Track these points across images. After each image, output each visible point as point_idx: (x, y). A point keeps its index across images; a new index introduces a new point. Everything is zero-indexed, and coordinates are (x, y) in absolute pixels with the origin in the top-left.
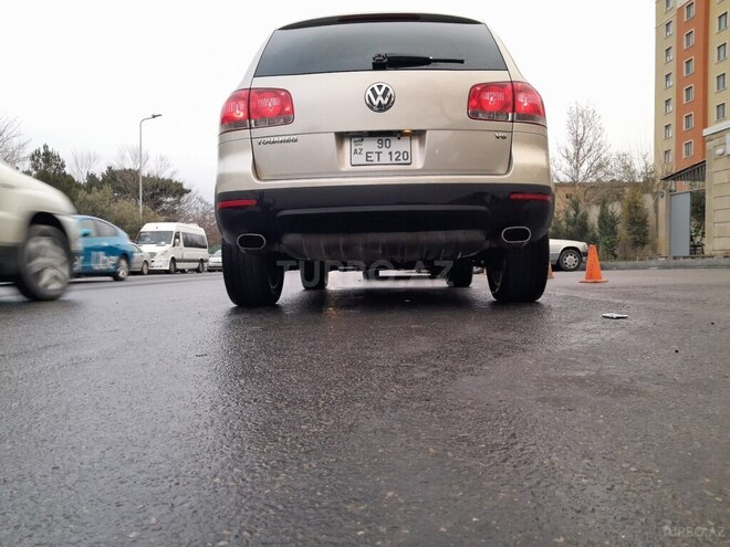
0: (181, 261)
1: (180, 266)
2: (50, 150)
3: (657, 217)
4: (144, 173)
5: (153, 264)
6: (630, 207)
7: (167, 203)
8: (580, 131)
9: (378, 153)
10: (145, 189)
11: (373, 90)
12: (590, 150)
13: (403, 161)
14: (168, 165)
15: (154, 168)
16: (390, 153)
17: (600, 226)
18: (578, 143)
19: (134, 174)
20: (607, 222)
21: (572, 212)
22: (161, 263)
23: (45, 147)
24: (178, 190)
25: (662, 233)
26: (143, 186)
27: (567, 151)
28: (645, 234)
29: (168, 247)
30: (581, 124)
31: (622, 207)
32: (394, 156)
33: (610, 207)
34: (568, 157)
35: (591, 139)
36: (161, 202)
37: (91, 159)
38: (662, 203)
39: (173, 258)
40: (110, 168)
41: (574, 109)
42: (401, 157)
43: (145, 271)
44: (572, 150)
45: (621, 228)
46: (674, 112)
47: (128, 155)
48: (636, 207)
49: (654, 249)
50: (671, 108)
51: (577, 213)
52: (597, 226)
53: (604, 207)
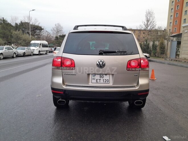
0: (41, 51)
1: (41, 53)
2: (4, 19)
3: (168, 47)
4: (31, 23)
5: (34, 52)
6: (161, 44)
7: (37, 32)
8: (149, 17)
9: (100, 80)
10: (31, 28)
11: (99, 62)
12: (151, 23)
13: (107, 82)
14: (37, 21)
15: (33, 21)
16: (103, 80)
17: (152, 48)
18: (148, 21)
19: (28, 24)
20: (154, 46)
21: (145, 43)
22: (36, 52)
23: (3, 18)
24: (40, 29)
25: (169, 51)
26: (31, 27)
27: (145, 23)
28: (164, 51)
29: (38, 48)
30: (149, 15)
31: (159, 43)
32: (105, 81)
33: (155, 42)
34: (145, 25)
35: (151, 20)
36: (36, 32)
37: (16, 19)
38: (169, 43)
39: (39, 51)
40: (21, 22)
41: (148, 11)
42: (106, 81)
43: (32, 55)
44: (146, 23)
45: (158, 48)
46: (173, 12)
47: (26, 18)
48: (163, 44)
49: (166, 55)
50: (173, 11)
51: (147, 43)
52: (151, 47)
53: (154, 42)
